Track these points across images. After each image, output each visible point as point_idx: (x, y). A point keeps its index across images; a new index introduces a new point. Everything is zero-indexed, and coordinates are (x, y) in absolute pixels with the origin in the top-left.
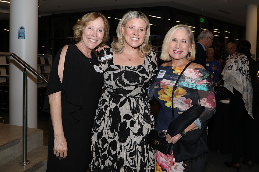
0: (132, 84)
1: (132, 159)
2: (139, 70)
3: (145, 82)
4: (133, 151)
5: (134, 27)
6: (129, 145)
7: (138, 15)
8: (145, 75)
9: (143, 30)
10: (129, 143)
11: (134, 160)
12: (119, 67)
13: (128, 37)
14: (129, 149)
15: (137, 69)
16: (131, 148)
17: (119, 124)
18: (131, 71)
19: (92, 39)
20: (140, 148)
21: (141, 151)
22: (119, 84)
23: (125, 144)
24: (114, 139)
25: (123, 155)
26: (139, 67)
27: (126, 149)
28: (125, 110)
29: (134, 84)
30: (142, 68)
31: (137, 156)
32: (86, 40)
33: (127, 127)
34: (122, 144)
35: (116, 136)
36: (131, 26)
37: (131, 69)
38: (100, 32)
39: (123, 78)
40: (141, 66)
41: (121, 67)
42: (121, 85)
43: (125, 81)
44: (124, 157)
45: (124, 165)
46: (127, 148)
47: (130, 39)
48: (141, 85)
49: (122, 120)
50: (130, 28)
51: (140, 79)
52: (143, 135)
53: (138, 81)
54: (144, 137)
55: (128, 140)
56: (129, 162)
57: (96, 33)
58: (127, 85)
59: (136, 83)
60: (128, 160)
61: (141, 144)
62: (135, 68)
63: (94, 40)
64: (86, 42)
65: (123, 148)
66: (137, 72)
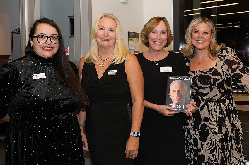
0: (205, 86)
1: (213, 155)
2: (211, 72)
3: (217, 82)
4: (213, 148)
5: (198, 31)
6: (209, 144)
7: (202, 21)
8: (216, 76)
9: (207, 33)
10: (209, 142)
11: (215, 156)
12: (194, 72)
13: (194, 41)
14: (209, 147)
15: (209, 72)
16: (211, 146)
17: (200, 126)
18: (203, 74)
19: (157, 42)
20: (220, 145)
21: (221, 147)
22: (194, 88)
23: (205, 143)
24: (195, 137)
25: (204, 152)
26: (211, 70)
27: (207, 148)
28: (204, 114)
29: (207, 86)
30: (213, 70)
31: (217, 151)
32: (152, 44)
33: (207, 129)
34: (203, 143)
35: (197, 134)
36: (196, 30)
37: (203, 73)
38: (163, 34)
39: (197, 82)
40: (213, 68)
41: (195, 72)
42: (196, 88)
43: (199, 84)
44: (205, 154)
45: (205, 161)
46: (208, 146)
47: (196, 42)
48: (214, 87)
49: (203, 123)
50: (195, 32)
51: (212, 81)
52: (222, 133)
53: (210, 83)
54: (223, 135)
55: (208, 140)
56: (210, 158)
57: (160, 36)
58: (202, 88)
59: (209, 85)
60: (208, 157)
61: (221, 141)
62: (207, 71)
63: (159, 42)
64: (152, 46)
65: (204, 146)
66: (209, 74)
